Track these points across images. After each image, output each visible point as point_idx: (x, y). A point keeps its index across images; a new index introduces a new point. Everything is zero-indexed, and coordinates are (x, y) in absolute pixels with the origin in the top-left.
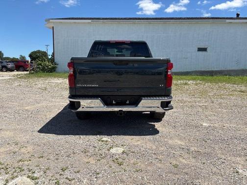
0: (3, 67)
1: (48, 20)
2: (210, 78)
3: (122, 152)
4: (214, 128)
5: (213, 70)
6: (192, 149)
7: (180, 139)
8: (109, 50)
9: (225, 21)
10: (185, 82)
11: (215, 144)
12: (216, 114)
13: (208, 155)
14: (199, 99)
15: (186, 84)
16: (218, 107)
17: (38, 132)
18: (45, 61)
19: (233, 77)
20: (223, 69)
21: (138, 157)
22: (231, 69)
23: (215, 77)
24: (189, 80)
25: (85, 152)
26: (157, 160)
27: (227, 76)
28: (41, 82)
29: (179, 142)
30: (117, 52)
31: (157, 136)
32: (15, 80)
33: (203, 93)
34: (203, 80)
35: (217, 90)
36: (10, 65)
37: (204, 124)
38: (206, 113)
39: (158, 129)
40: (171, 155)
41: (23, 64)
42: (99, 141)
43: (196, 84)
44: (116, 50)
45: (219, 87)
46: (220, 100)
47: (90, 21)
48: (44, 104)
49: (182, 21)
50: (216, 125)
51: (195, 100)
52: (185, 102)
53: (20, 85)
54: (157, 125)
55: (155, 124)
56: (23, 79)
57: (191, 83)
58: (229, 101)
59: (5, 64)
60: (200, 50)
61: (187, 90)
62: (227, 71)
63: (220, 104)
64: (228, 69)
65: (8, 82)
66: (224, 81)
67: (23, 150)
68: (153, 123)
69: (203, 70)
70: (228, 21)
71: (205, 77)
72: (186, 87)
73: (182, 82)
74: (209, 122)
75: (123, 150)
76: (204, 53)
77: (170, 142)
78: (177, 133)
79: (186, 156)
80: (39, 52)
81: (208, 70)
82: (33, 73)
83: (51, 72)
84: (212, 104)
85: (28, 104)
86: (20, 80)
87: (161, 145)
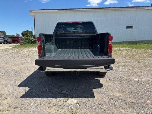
0: (5, 41)
1: (31, 11)
2: (135, 45)
3: (76, 102)
4: (143, 82)
5: (136, 40)
6: (129, 100)
7: (119, 92)
8: (68, 29)
9: (144, 8)
10: (118, 48)
11: (145, 96)
12: (142, 71)
13: (141, 105)
14: (129, 60)
15: (119, 50)
16: (143, 66)
17: (18, 86)
18: (29, 37)
19: (150, 45)
20: (143, 40)
21: (88, 107)
22: (148, 39)
23: (138, 45)
24: (121, 47)
25: (49, 103)
26: (102, 110)
27: (146, 44)
28: (26, 50)
29: (118, 94)
30: (74, 29)
31: (101, 89)
32: (10, 49)
33: (132, 56)
34: (131, 47)
35: (141, 53)
36: (9, 40)
37: (135, 79)
38: (135, 71)
39: (102, 83)
40: (113, 105)
41: (17, 39)
42: (60, 93)
43: (126, 50)
44: (73, 29)
45: (142, 52)
46: (144, 61)
47: (57, 11)
48: (26, 65)
49: (116, 9)
50: (144, 80)
51: (127, 61)
52: (120, 62)
53: (13, 53)
54: (102, 80)
55: (100, 79)
56: (16, 49)
57: (123, 49)
58: (150, 61)
59: (6, 39)
60: (128, 27)
61: (121, 54)
62: (146, 41)
63: (144, 63)
64: (147, 40)
65: (5, 50)
66: (144, 48)
67: (4, 102)
68: (98, 79)
69: (130, 40)
70: (146, 8)
71: (132, 45)
72: (120, 52)
73: (117, 48)
74: (138, 77)
75: (77, 101)
76: (130, 29)
77: (111, 94)
78: (116, 86)
79: (124, 106)
80: (27, 31)
81: (133, 40)
82: (22, 45)
83: (33, 44)
84: (138, 64)
85: (16, 65)
86: (13, 49)
87: (105, 96)
